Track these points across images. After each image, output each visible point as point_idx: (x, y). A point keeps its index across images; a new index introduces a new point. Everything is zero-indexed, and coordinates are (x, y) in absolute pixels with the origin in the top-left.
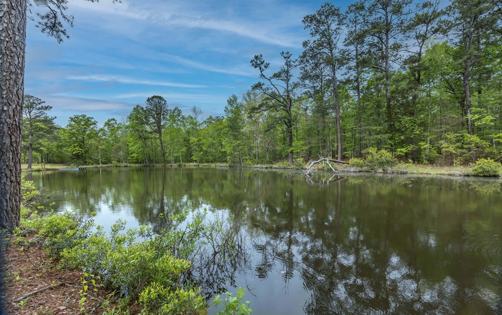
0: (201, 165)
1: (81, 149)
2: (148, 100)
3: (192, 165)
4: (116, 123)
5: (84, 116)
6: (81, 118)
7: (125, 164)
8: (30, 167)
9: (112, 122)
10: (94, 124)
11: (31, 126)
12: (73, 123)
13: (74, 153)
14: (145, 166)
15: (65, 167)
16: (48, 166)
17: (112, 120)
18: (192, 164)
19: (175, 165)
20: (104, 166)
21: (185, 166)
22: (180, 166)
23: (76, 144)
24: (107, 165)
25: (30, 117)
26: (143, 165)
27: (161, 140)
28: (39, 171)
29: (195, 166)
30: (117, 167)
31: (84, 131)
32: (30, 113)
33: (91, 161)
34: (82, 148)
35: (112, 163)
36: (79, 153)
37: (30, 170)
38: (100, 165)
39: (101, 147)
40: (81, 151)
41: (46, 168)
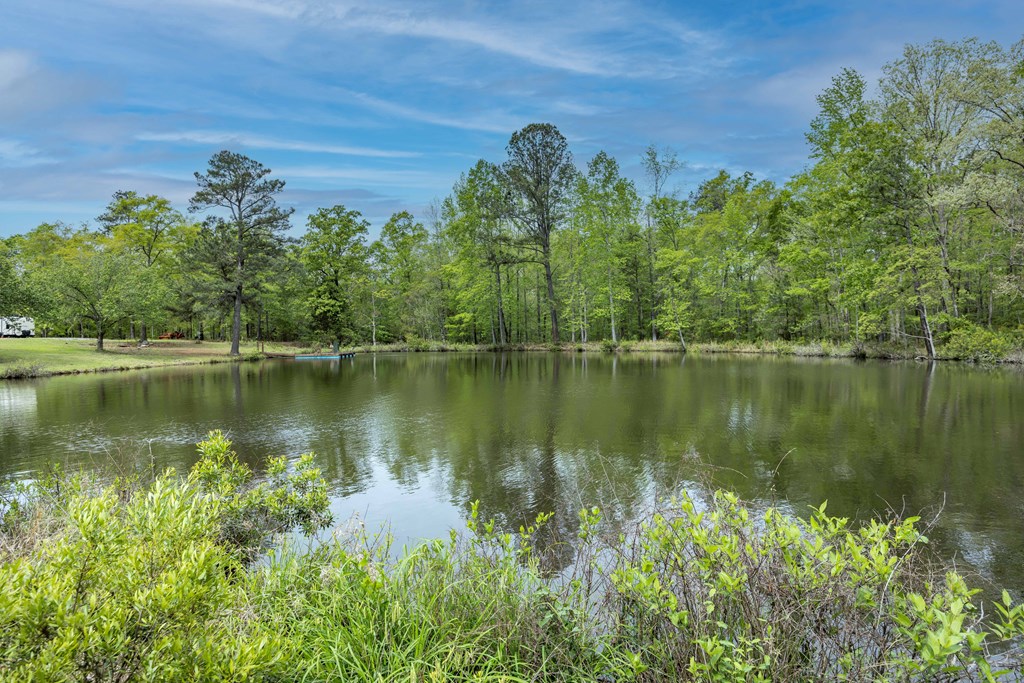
0: (695, 349)
1: (333, 302)
2: (515, 139)
3: (651, 349)
4: (409, 225)
5: (339, 210)
6: (333, 216)
7: (441, 344)
8: (235, 349)
9: (401, 223)
10: (362, 229)
11: (241, 237)
12: (316, 230)
13: (318, 312)
14: (495, 350)
15: (298, 350)
16: (269, 348)
17: (400, 216)
18: (654, 344)
19: (594, 349)
20: (386, 347)
21: (628, 351)
22: (610, 350)
23: (321, 289)
24: (393, 347)
25: (240, 215)
26: (492, 346)
27: (547, 266)
28: (254, 360)
29: (666, 351)
30: (417, 351)
31: (339, 252)
32: (240, 201)
33: (352, 334)
34: (335, 299)
35: (404, 340)
36: (329, 311)
37: (237, 358)
38: (375, 347)
39: (378, 295)
40: (332, 306)
41: (266, 354)
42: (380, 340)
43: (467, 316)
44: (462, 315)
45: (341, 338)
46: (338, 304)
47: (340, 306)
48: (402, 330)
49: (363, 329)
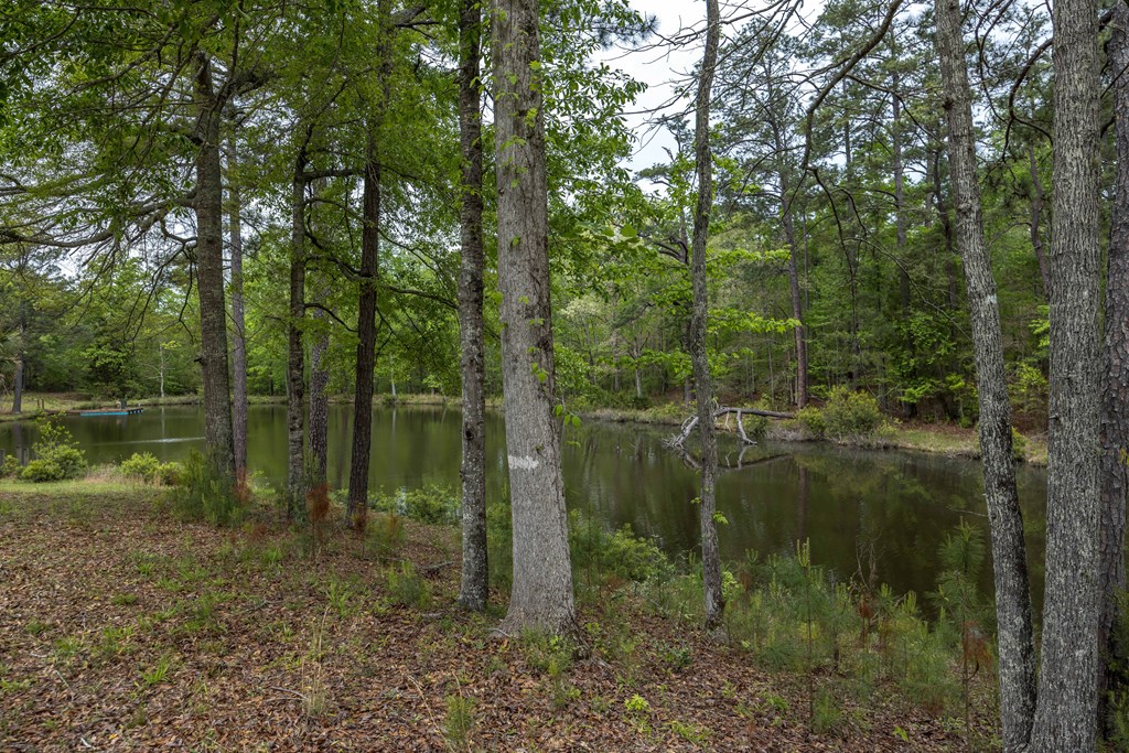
3: (424, 402)
8: (17, 406)
13: (98, 364)
18: (424, 398)
21: (404, 403)
23: (101, 339)
28: (36, 417)
29: (433, 404)
33: (138, 386)
34: (117, 350)
36: (110, 363)
37: (20, 416)
38: (163, 399)
39: (167, 346)
40: (114, 357)
41: (47, 411)
42: (169, 392)
43: (262, 369)
44: (257, 368)
45: (124, 390)
46: (121, 355)
47: (123, 358)
48: (193, 381)
49: (149, 381)
